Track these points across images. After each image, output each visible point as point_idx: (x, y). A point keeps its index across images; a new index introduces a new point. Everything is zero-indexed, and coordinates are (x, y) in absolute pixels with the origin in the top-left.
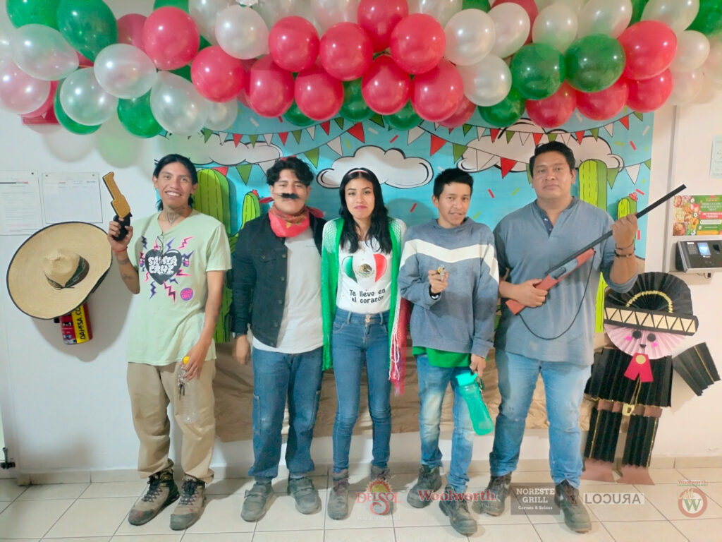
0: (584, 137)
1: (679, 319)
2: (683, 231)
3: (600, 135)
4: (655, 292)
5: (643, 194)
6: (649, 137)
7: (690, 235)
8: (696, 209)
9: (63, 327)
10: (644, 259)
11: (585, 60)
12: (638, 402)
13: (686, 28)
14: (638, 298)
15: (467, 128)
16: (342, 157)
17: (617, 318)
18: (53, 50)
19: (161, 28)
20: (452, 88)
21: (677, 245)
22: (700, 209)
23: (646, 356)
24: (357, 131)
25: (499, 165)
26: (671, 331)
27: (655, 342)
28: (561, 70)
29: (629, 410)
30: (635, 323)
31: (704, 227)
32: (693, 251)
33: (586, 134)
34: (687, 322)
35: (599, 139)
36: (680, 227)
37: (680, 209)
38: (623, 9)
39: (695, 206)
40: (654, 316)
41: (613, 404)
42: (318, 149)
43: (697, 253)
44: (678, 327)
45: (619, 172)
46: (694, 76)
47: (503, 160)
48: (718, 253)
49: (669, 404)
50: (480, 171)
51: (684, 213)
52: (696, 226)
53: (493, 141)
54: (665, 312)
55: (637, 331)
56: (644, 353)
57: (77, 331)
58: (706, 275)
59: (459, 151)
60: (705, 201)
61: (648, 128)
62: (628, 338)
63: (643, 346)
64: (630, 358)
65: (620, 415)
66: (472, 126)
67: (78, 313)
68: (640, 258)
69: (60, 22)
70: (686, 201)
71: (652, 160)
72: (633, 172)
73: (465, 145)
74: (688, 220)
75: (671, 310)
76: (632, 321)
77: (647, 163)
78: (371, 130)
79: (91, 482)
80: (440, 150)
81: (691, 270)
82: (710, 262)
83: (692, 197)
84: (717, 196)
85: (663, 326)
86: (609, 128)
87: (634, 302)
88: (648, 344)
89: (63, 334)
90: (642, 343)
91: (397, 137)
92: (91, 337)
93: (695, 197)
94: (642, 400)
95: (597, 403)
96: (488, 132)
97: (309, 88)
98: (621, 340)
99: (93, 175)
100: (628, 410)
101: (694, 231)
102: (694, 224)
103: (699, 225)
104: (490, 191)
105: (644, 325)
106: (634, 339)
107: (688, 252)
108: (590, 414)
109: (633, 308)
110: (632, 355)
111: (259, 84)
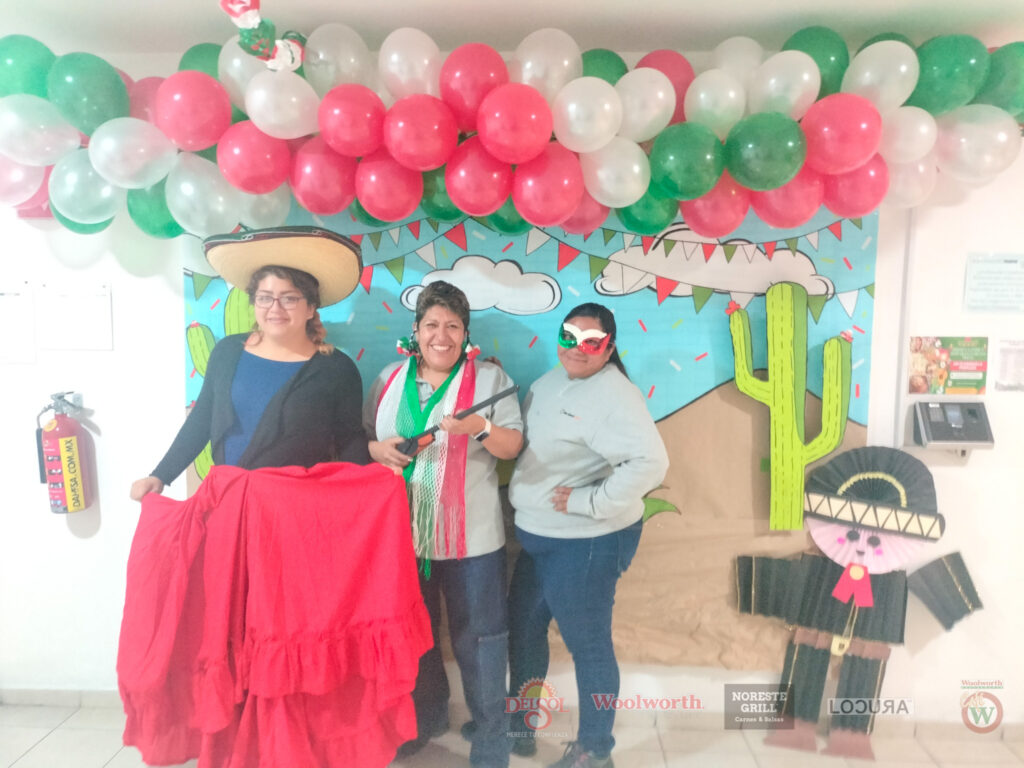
0: (776, 250)
1: (915, 517)
2: (924, 387)
3: (799, 248)
4: (880, 475)
5: (863, 332)
6: (872, 252)
7: (935, 392)
8: (944, 357)
9: (50, 489)
10: (866, 427)
11: (750, 146)
12: (855, 635)
13: (901, 103)
14: (855, 483)
15: (609, 234)
16: (437, 270)
17: (824, 510)
18: (42, 127)
19: (177, 97)
20: (566, 182)
21: (915, 406)
22: (949, 356)
23: (865, 569)
24: (458, 236)
25: (654, 286)
26: (903, 533)
27: (878, 548)
28: (715, 160)
29: (841, 646)
30: (850, 518)
31: (956, 383)
32: (937, 417)
33: (779, 245)
34: (927, 522)
35: (797, 254)
36: (920, 381)
37: (919, 356)
38: (806, 77)
39: (942, 351)
40: (879, 510)
41: (817, 637)
42: (403, 258)
43: (943, 420)
44: (913, 528)
45: (827, 300)
46: (921, 169)
47: (659, 279)
48: (975, 422)
49: (901, 640)
50: (627, 294)
51: (925, 362)
52: (943, 381)
53: (646, 252)
54: (894, 504)
55: (854, 530)
56: (863, 562)
57: (69, 495)
58: (960, 453)
59: (598, 266)
60: (956, 345)
61: (869, 239)
62: (841, 541)
63: (861, 553)
64: (841, 569)
65: (827, 653)
66: (616, 232)
67: (72, 470)
68: (860, 424)
69: (50, 90)
70: (928, 344)
71: (876, 286)
72: (848, 300)
73: (605, 257)
74: (931, 372)
75: (904, 503)
76: (846, 515)
77: (870, 289)
78: (476, 234)
79: (80, 706)
80: (571, 264)
81: (933, 444)
82: (963, 434)
83: (937, 338)
84: (973, 339)
85: (891, 525)
86: (813, 238)
87: (848, 489)
88: (869, 550)
89: (51, 499)
90: (860, 549)
91: (511, 244)
92: (88, 505)
93: (943, 340)
94: (860, 632)
95: (794, 631)
96: (639, 240)
97: (373, 178)
98: (829, 542)
99: (104, 287)
100: (839, 645)
101: (941, 388)
102: (941, 377)
103: (948, 378)
104: (640, 322)
105: (864, 522)
106: (847, 542)
107: (929, 418)
108: (785, 650)
109: (848, 496)
110: (845, 565)
111: (308, 170)
